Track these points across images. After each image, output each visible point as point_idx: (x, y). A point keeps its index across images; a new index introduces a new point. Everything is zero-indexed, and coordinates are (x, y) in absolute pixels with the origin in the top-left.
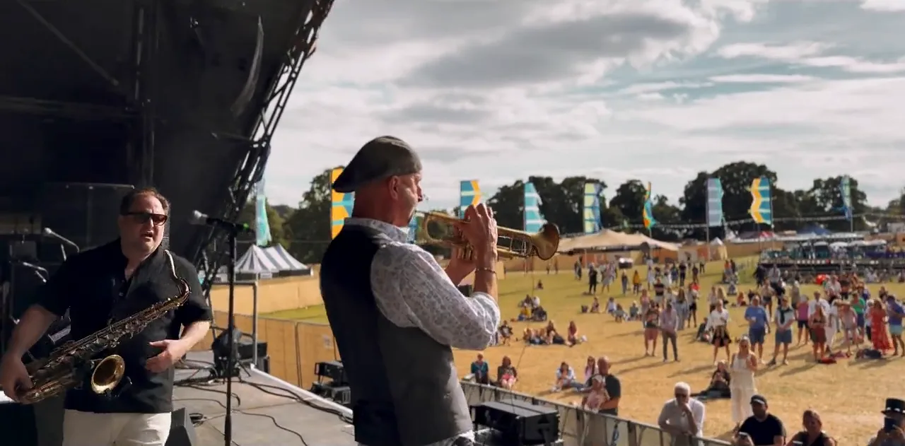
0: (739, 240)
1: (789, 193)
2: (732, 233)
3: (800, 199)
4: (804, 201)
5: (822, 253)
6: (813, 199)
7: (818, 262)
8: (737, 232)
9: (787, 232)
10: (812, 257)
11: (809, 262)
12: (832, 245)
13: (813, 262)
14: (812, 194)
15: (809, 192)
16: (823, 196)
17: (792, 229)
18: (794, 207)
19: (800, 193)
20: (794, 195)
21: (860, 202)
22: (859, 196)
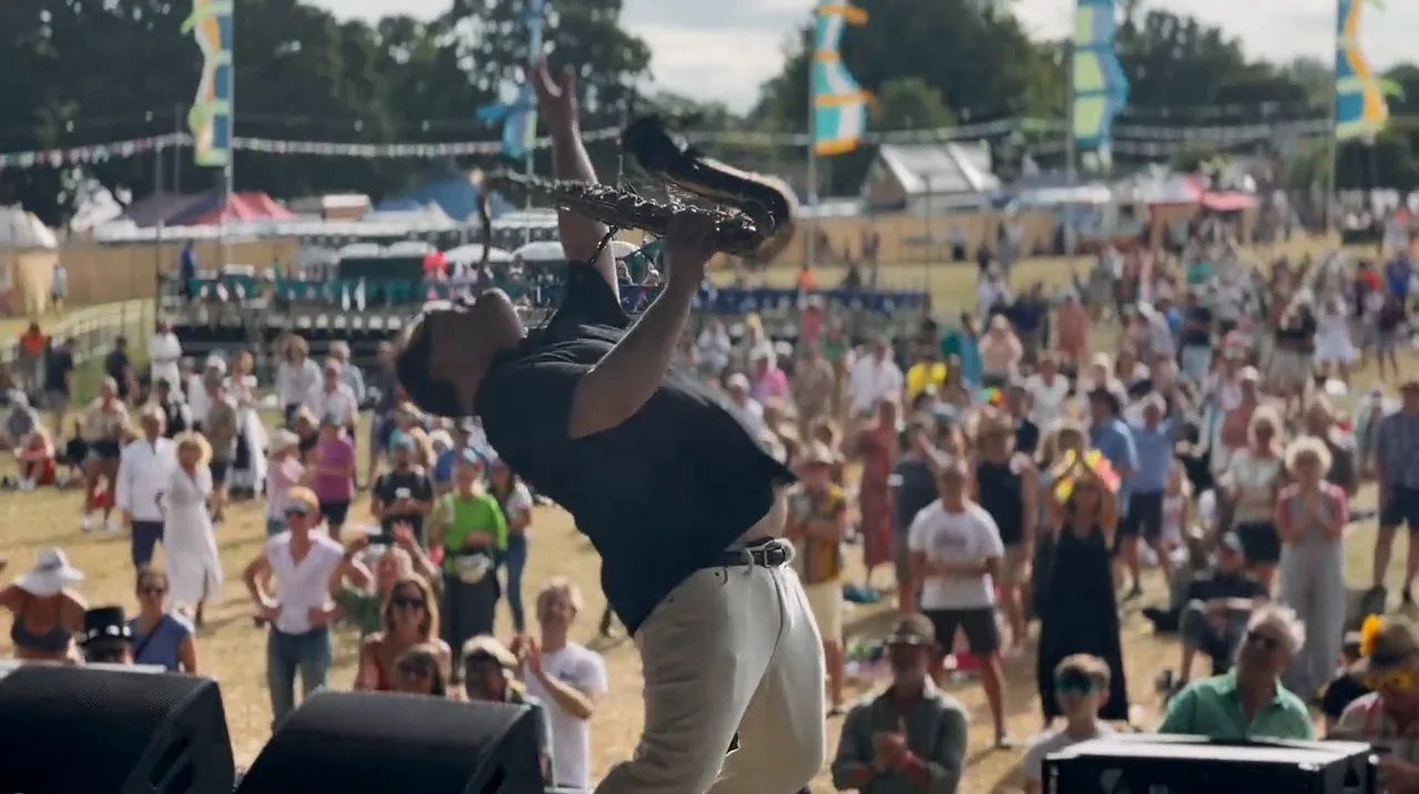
0: (129, 230)
1: (355, 28)
2: (104, 196)
3: (401, 55)
4: (412, 65)
5: (390, 288)
6: (449, 54)
7: (376, 323)
8: (126, 196)
9: (332, 201)
10: (354, 304)
11: (340, 322)
12: (451, 256)
13: (358, 323)
14: (446, 40)
15: (434, 28)
16: (488, 48)
17: (359, 189)
18: (367, 90)
19: (399, 28)
20: (378, 40)
21: (626, 79)
22: (628, 55)
